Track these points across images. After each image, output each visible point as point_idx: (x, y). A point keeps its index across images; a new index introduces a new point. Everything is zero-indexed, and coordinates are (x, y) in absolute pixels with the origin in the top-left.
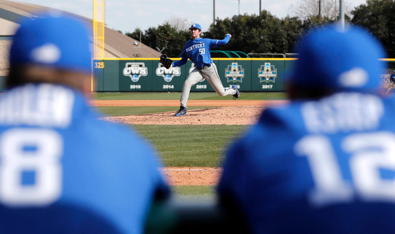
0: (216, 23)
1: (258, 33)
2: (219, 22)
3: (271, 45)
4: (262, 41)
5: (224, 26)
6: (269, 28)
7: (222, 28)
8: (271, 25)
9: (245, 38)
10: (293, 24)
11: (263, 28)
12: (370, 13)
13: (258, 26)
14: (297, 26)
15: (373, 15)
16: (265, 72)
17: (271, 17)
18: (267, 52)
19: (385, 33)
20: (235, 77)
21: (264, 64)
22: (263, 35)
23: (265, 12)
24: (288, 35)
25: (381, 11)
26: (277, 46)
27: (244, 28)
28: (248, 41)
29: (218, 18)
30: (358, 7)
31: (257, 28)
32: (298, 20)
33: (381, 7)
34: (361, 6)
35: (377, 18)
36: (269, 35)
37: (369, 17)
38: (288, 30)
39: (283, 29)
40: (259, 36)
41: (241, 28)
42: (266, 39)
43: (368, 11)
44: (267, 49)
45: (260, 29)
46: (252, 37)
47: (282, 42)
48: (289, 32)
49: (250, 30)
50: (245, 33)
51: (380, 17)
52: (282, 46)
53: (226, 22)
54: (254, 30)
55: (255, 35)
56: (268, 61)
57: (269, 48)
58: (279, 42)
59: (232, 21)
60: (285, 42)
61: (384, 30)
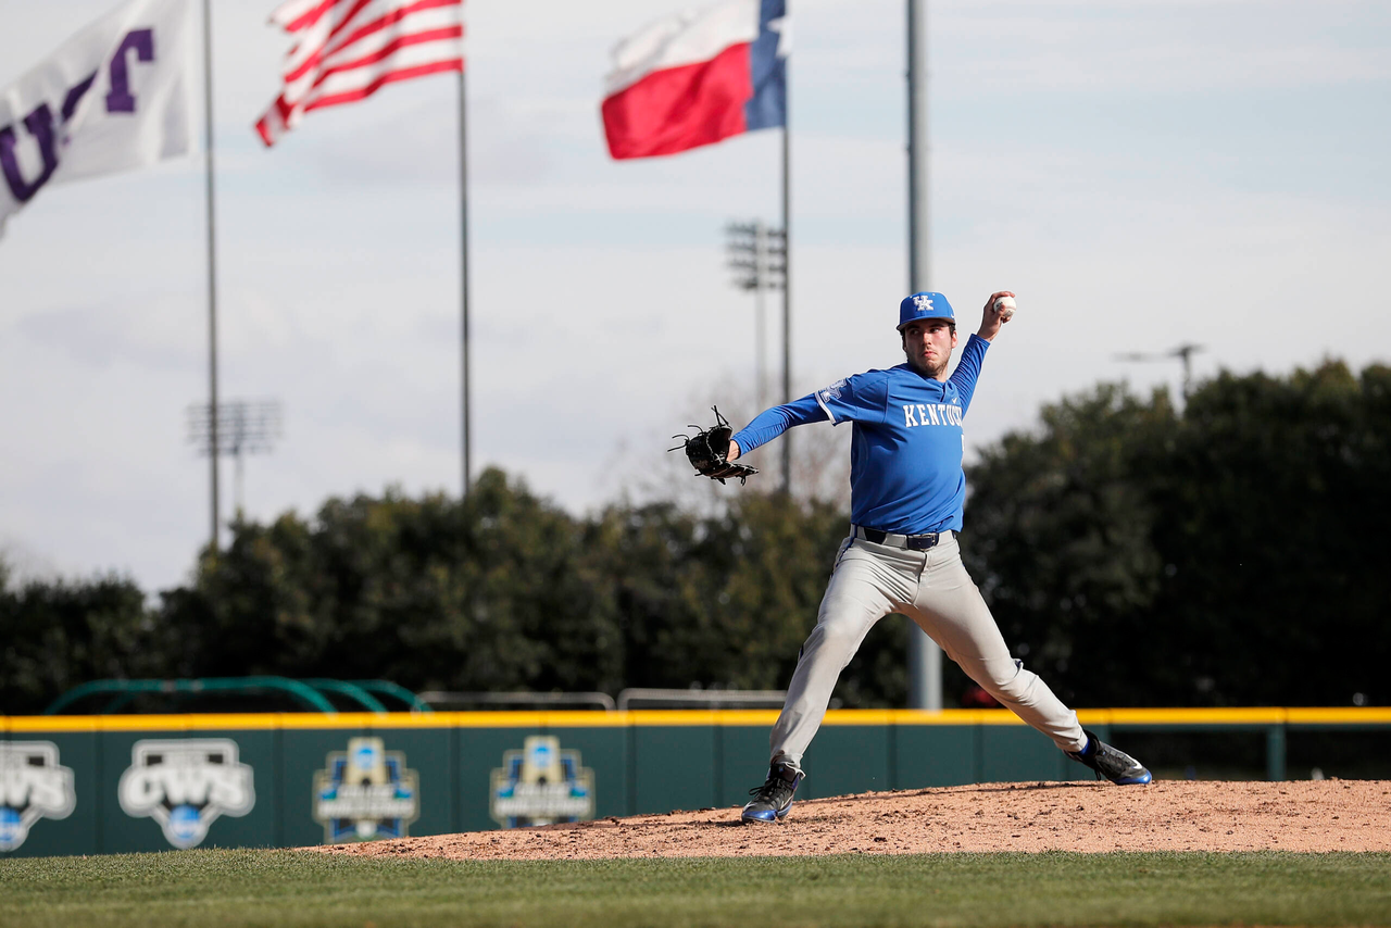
0: (226, 540)
1: (459, 593)
2: (246, 533)
3: (530, 654)
4: (485, 633)
5: (274, 555)
6: (520, 561)
7: (263, 567)
8: (531, 547)
9: (393, 618)
10: (646, 540)
11: (485, 560)
12: (1057, 479)
13: (459, 550)
14: (672, 549)
15: (1073, 487)
16: (528, 789)
17: (526, 501)
18: (511, 687)
19: (1141, 581)
20: (367, 818)
21: (520, 745)
22: (490, 598)
23: (494, 477)
24: (625, 599)
25: (1115, 464)
26: (563, 656)
27: (385, 563)
28: (407, 633)
29: (240, 514)
30: (992, 447)
31: (451, 561)
32: (673, 517)
33: (1116, 444)
34: (1010, 441)
35: (1097, 500)
36: (518, 599)
37: (1050, 502)
38: (620, 574)
39: (592, 566)
40: (466, 606)
41: (365, 561)
42: (506, 622)
43: (1044, 468)
44: (513, 675)
45: (471, 568)
46: (428, 611)
47: (592, 637)
48: (630, 582)
49: (419, 569)
50: (388, 592)
51: (1115, 495)
52: (590, 659)
53: (285, 532)
54: (441, 573)
55: (444, 600)
56: (544, 731)
57: (522, 671)
58: (574, 635)
59: (315, 526)
60: (608, 635)
61: (1139, 563)
